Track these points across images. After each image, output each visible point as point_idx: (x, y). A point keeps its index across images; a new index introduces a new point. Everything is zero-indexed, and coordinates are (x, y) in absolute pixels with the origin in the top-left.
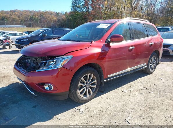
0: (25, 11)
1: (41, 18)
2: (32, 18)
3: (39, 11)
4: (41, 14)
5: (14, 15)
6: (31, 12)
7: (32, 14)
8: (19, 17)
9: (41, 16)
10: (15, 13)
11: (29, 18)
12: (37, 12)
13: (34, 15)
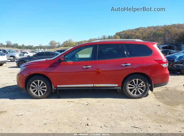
0: (149, 28)
1: (165, 33)
2: (155, 34)
3: (165, 25)
4: (165, 29)
5: (138, 32)
6: (155, 28)
7: (156, 30)
8: (142, 34)
9: (166, 30)
10: (140, 30)
11: (152, 34)
12: (162, 27)
13: (157, 30)
